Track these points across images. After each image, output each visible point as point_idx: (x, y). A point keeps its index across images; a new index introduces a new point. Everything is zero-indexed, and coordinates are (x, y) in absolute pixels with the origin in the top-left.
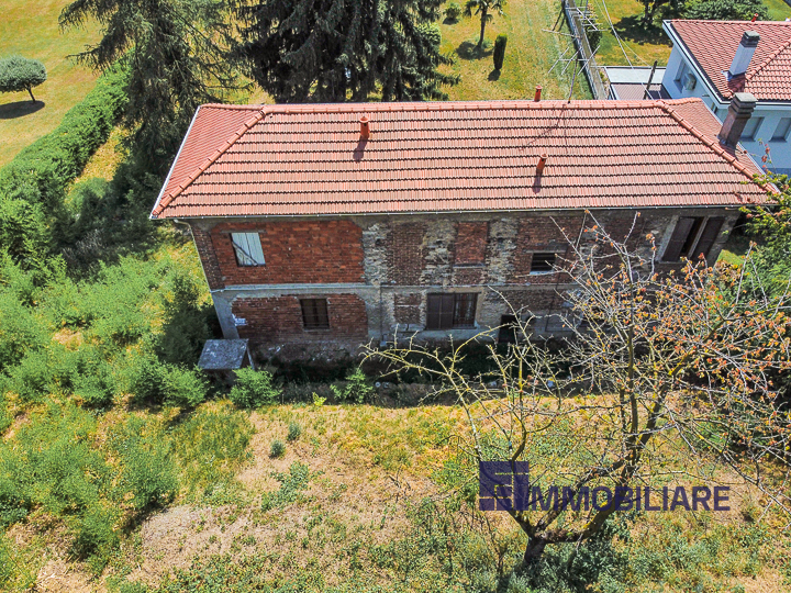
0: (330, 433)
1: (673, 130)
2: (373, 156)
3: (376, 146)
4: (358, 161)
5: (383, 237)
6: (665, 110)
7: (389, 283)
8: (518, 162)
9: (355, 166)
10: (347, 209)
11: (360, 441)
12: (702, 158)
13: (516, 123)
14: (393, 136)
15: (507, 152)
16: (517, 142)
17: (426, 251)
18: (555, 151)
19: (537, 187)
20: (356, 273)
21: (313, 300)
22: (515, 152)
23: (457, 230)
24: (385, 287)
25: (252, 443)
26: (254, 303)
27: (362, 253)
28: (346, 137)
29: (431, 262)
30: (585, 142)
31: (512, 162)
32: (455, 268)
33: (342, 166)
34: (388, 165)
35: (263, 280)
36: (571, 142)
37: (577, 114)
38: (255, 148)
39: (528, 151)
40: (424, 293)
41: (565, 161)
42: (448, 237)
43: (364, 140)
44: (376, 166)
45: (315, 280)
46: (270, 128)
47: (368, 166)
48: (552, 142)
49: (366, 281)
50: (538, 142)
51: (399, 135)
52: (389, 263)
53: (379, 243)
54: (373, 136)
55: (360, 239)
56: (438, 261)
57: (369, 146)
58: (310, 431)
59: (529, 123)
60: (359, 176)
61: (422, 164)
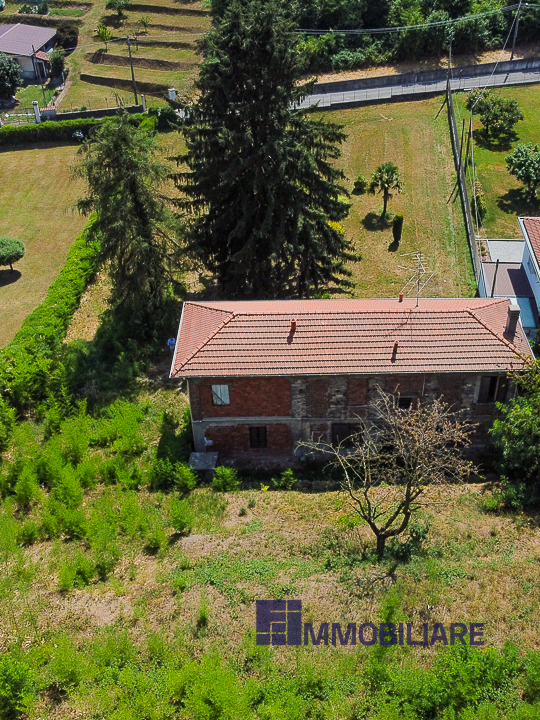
0: (273, 504)
1: (474, 325)
2: (298, 341)
3: (300, 335)
4: (289, 343)
5: (304, 387)
6: (470, 314)
7: (307, 417)
8: (383, 344)
9: (288, 347)
10: (284, 372)
11: (290, 508)
12: (490, 342)
13: (382, 321)
14: (310, 329)
15: (377, 339)
16: (382, 333)
17: (330, 396)
18: (405, 338)
19: (393, 360)
20: (287, 410)
21: (258, 428)
22: (381, 339)
23: (348, 383)
24: (305, 419)
25: (227, 509)
26: (220, 429)
27: (291, 398)
28: (282, 329)
29: (333, 403)
30: (422, 333)
31: (379, 345)
32: (349, 407)
33: (280, 347)
34: (307, 346)
35: (227, 415)
36: (414, 332)
37: (418, 315)
38: (229, 336)
39: (389, 338)
40: (329, 423)
41: (411, 344)
42: (343, 388)
43: (293, 331)
44: (300, 346)
45: (260, 415)
46: (238, 324)
47: (296, 347)
48: (402, 332)
49: (293, 416)
50: (395, 333)
51: (314, 328)
52: (307, 404)
53: (301, 391)
54: (298, 329)
55: (290, 389)
56: (338, 403)
57: (296, 335)
58: (261, 503)
59: (390, 321)
60: (290, 353)
61: (327, 345)
